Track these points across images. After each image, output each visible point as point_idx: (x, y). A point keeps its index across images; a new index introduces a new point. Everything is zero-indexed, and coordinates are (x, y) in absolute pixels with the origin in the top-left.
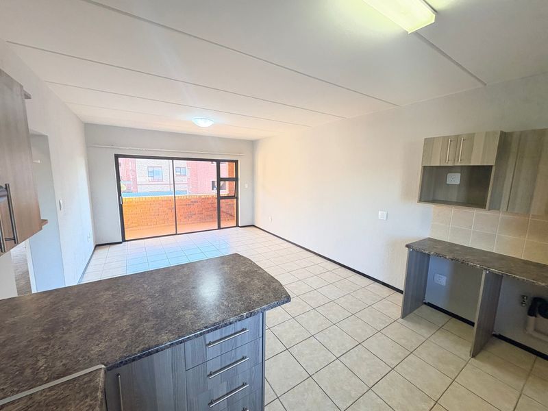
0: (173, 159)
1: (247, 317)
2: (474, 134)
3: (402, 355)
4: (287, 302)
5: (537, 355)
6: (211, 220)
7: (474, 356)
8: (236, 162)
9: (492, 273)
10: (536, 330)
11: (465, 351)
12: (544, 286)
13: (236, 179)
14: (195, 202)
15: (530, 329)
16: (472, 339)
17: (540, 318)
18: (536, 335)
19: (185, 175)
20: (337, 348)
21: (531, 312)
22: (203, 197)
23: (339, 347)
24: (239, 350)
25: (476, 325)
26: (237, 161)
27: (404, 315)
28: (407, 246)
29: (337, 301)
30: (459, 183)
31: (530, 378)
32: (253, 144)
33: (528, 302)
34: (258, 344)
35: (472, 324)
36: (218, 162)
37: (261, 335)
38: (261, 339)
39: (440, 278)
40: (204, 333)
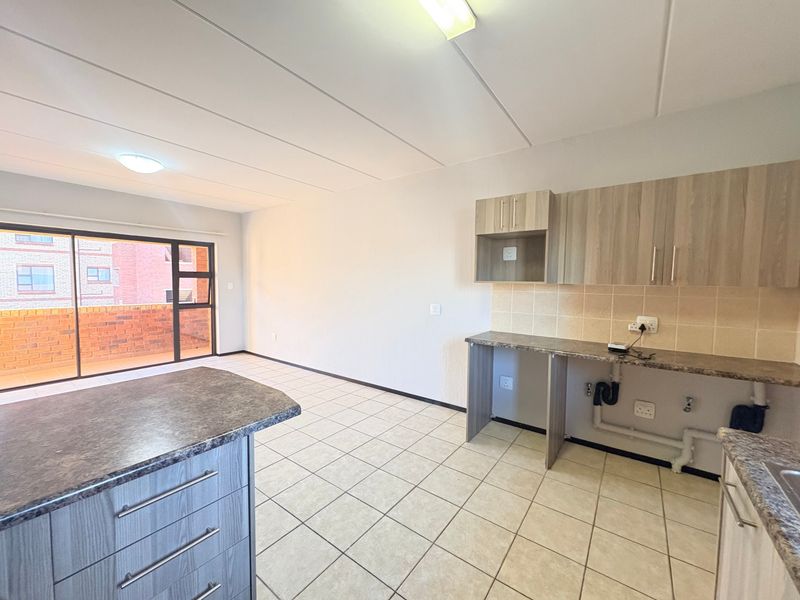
0: (73, 233)
1: (214, 446)
2: (525, 194)
3: (471, 488)
4: (293, 415)
5: (608, 451)
6: (162, 349)
7: (549, 468)
8: (211, 246)
9: (557, 356)
10: (602, 421)
11: (540, 464)
12: (604, 361)
13: (211, 275)
14: (126, 318)
15: (598, 421)
16: (545, 448)
17: (605, 405)
18: (605, 427)
19: (108, 282)
20: (384, 500)
21: (596, 402)
22: (143, 308)
23: (386, 498)
24: (197, 517)
25: (548, 432)
26: (213, 244)
27: (470, 438)
28: (467, 340)
29: (382, 437)
30: (515, 258)
31: (605, 477)
32: (239, 220)
33: (593, 390)
34: (240, 498)
35: (543, 432)
36: (175, 245)
37: (245, 482)
38: (246, 490)
39: (506, 380)
40: (107, 486)
